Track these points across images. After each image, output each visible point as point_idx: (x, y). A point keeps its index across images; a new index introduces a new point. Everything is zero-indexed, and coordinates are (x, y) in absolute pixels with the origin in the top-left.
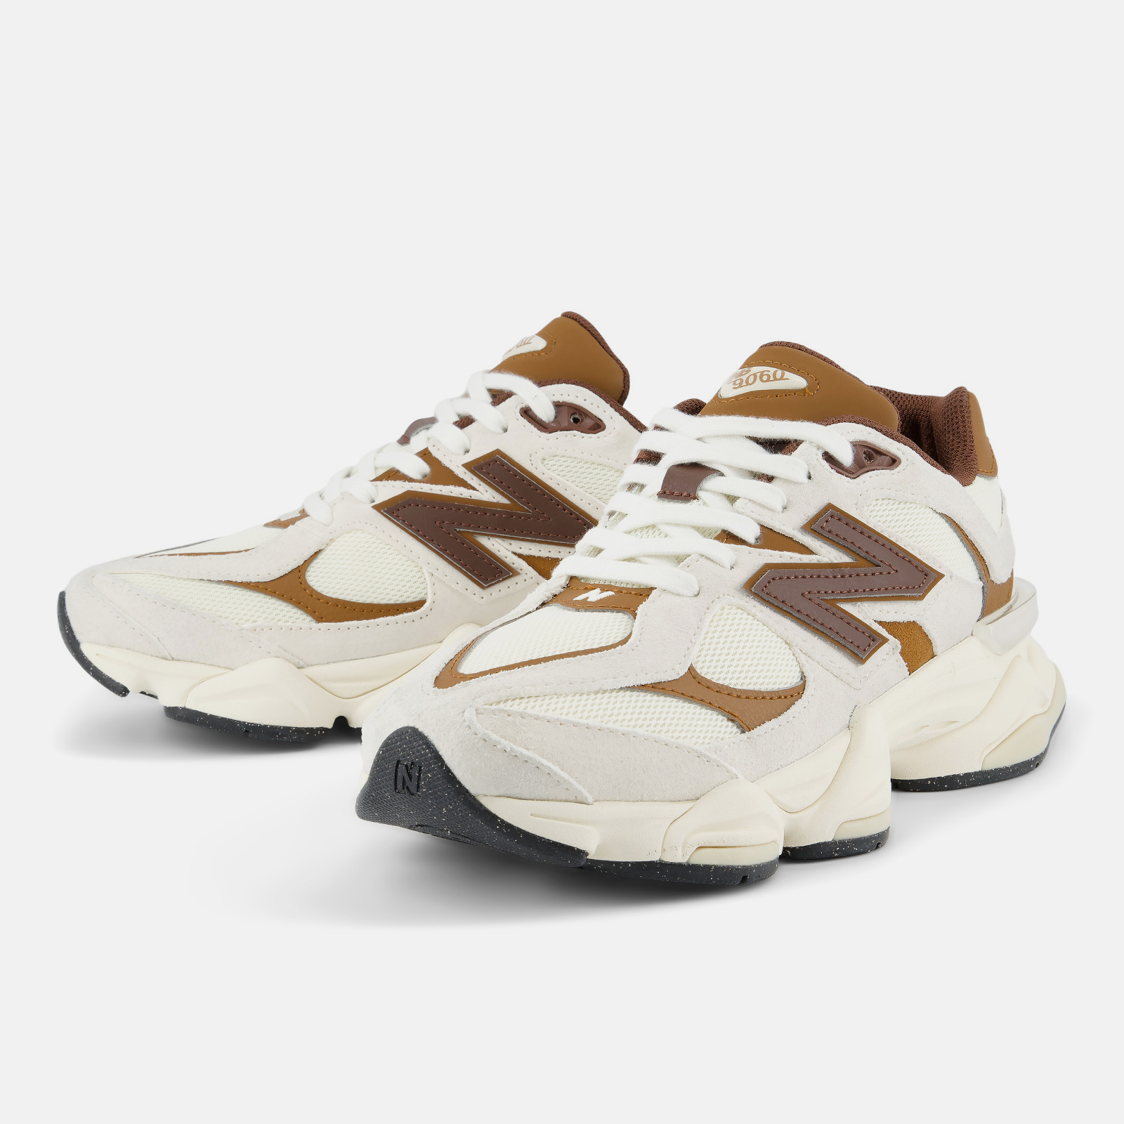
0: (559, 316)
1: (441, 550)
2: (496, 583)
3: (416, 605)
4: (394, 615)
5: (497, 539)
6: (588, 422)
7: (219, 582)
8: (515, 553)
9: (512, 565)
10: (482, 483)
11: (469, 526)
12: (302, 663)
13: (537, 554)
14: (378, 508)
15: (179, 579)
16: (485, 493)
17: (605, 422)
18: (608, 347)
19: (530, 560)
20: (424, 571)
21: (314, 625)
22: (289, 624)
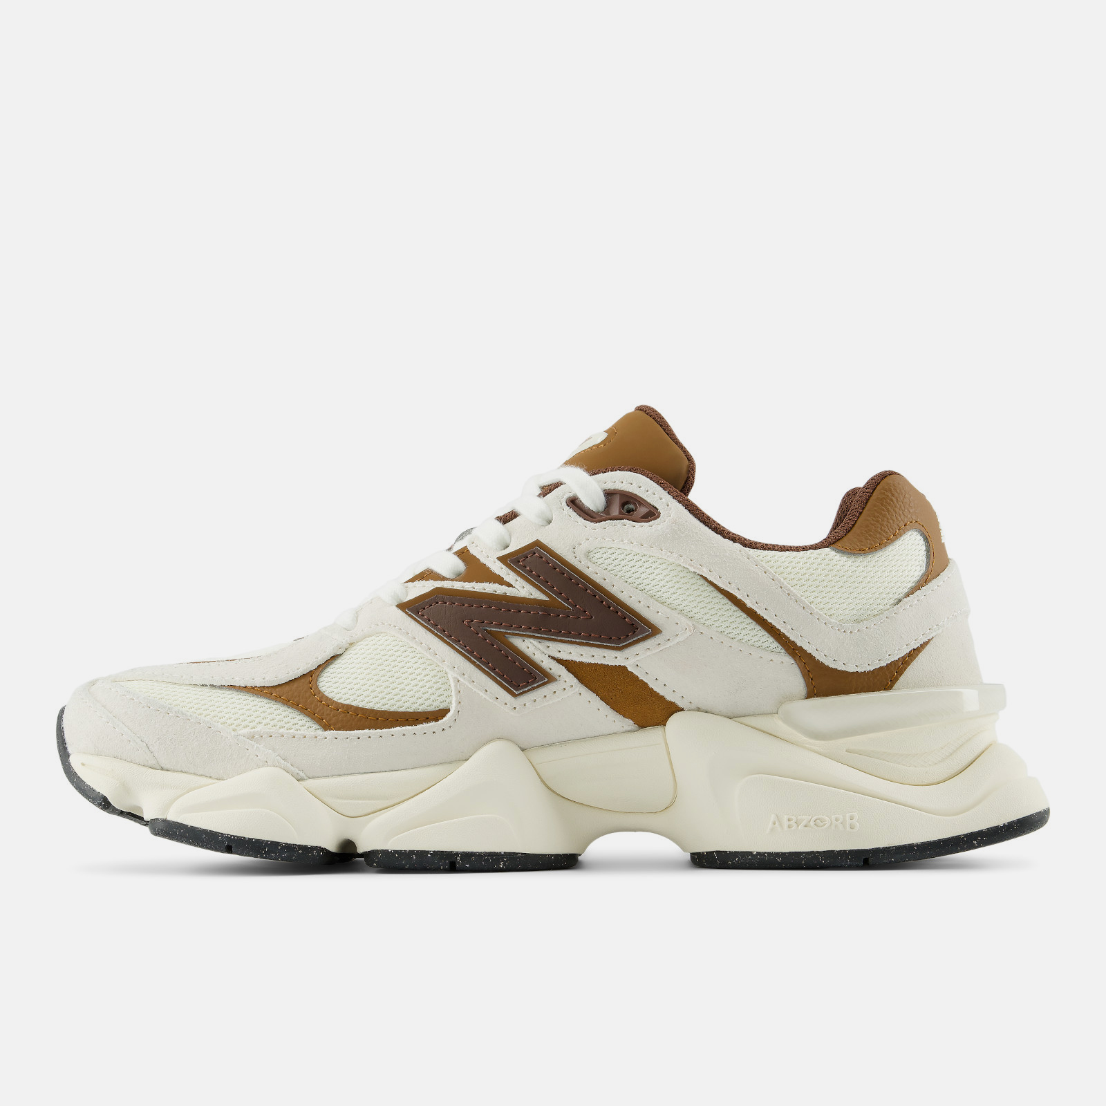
0: (632, 409)
1: (467, 651)
2: (529, 691)
3: (439, 715)
4: (412, 725)
5: (532, 640)
6: (643, 510)
7: (222, 687)
8: (553, 658)
9: (548, 670)
10: (519, 579)
11: (500, 625)
12: (302, 774)
13: (578, 659)
14: (402, 606)
15: (180, 685)
16: (522, 589)
17: (660, 510)
18: (674, 435)
19: (570, 666)
20: (450, 676)
21: (321, 733)
22: (292, 731)
